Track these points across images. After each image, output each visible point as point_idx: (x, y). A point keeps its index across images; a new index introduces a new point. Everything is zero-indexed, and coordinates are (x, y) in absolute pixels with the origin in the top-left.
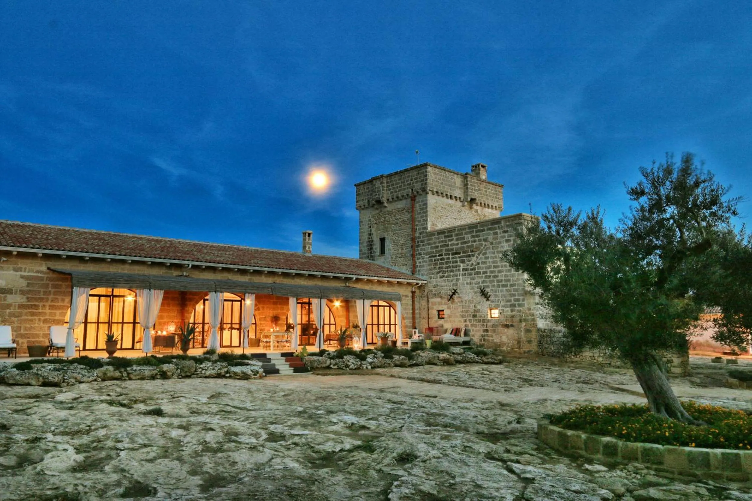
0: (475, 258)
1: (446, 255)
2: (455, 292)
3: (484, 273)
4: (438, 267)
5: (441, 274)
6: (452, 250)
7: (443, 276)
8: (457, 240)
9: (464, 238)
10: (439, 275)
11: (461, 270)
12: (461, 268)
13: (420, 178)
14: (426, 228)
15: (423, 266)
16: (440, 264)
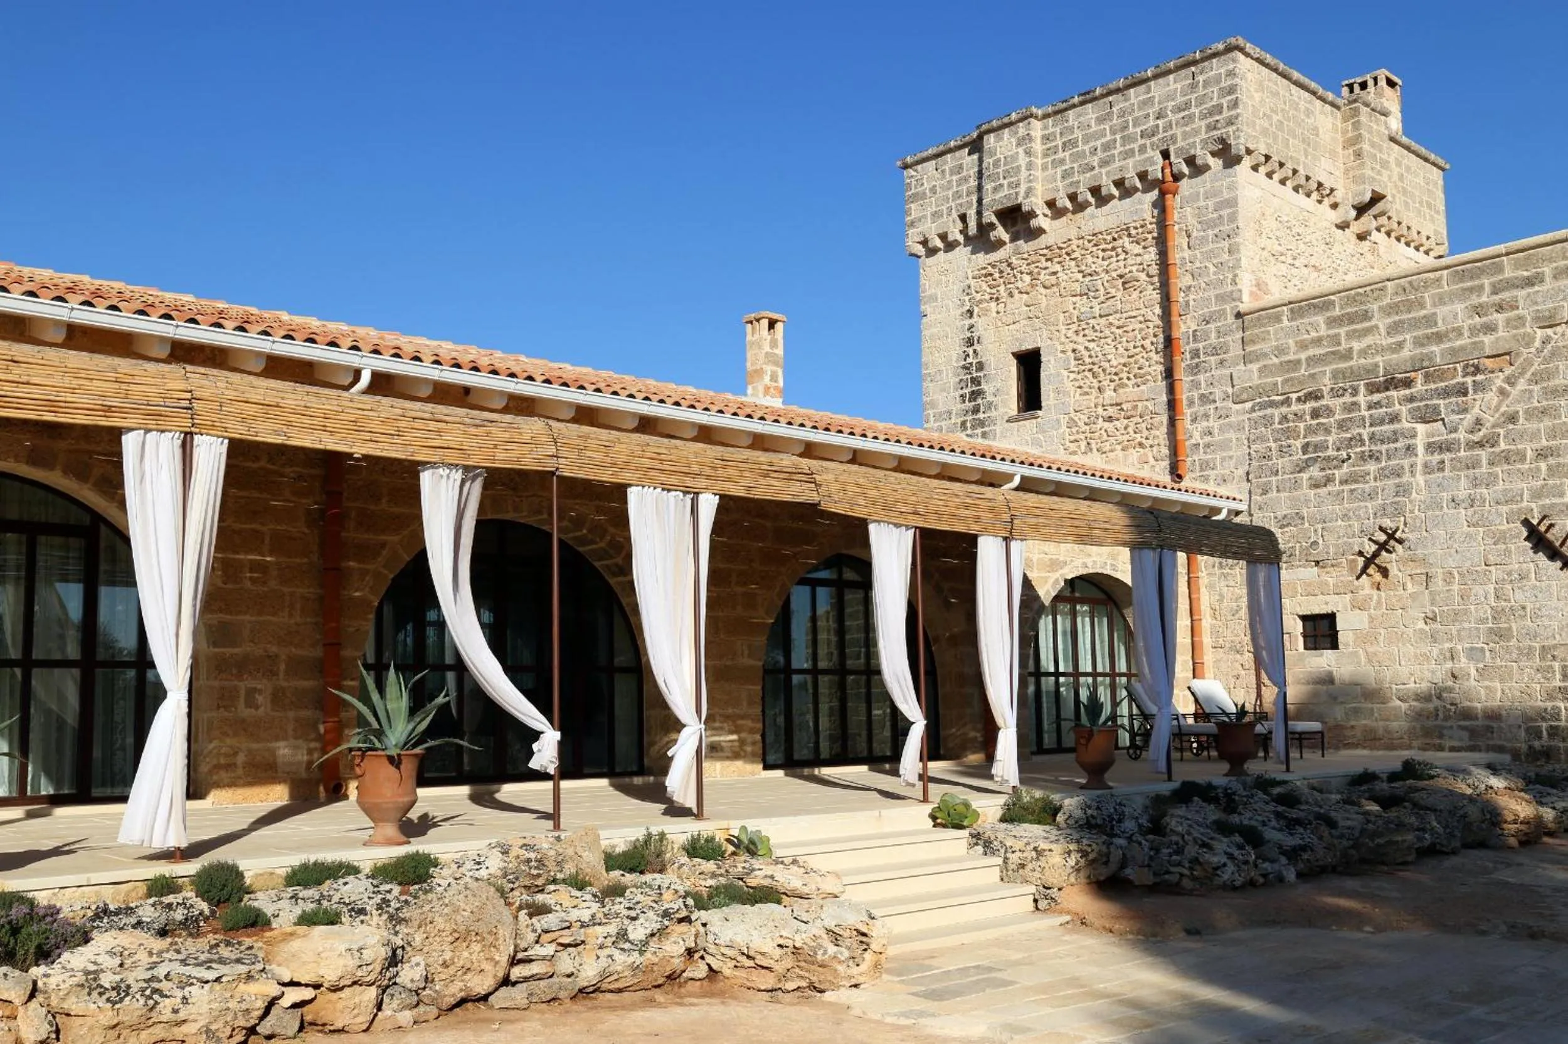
0: (1491, 397)
1: (1337, 393)
2: (1390, 540)
3: (1541, 455)
4: (1298, 444)
5: (1315, 471)
6: (1373, 370)
7: (1329, 480)
8: (1393, 329)
9: (1430, 320)
10: (1305, 476)
11: (1420, 450)
12: (1420, 443)
13: (1201, 101)
14: (1234, 297)
15: (1225, 445)
16: (1309, 430)
